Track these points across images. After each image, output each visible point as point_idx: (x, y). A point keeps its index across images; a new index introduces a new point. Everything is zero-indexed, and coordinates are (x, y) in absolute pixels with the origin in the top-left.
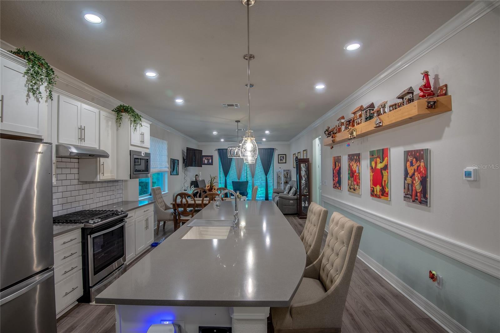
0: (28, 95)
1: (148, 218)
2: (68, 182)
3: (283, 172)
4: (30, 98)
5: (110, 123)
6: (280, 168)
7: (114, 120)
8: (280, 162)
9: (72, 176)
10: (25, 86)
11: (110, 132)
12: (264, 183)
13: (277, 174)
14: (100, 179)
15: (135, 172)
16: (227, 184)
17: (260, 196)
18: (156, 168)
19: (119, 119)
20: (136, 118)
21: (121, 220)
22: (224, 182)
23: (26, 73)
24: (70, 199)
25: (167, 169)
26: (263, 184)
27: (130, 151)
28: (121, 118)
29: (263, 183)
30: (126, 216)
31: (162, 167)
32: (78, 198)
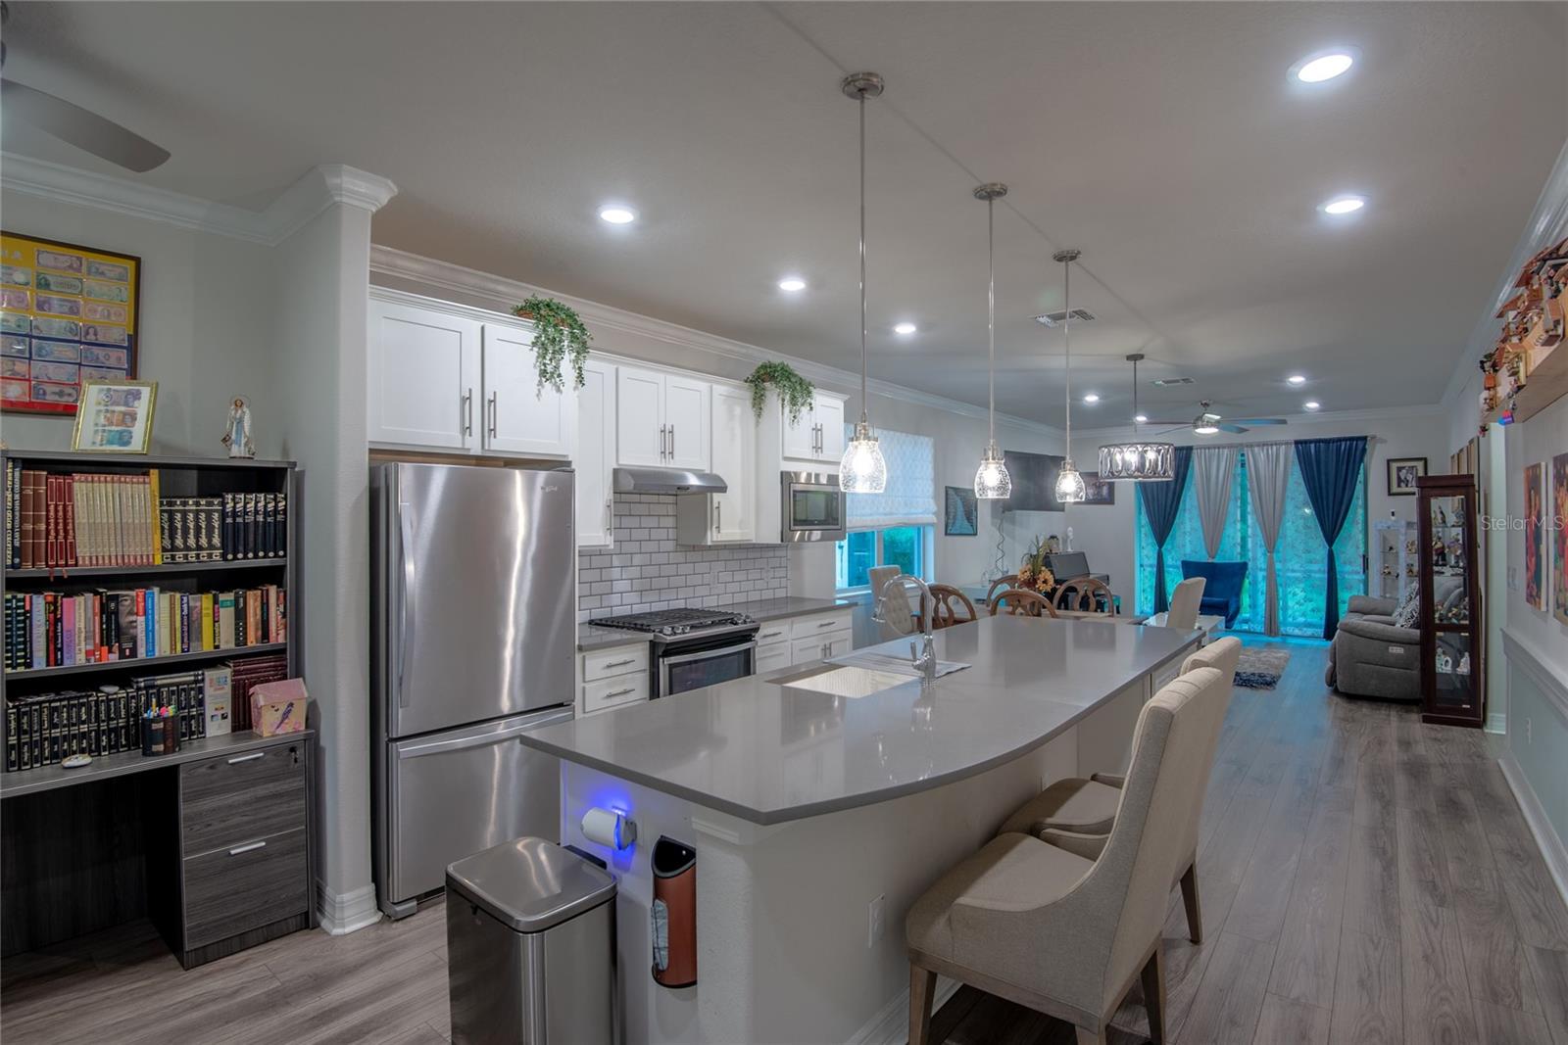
0: (540, 383)
1: (830, 644)
2: (652, 546)
3: (1403, 530)
4: (543, 387)
5: (738, 410)
6: (1393, 514)
7: (749, 403)
8: (1395, 489)
9: (663, 535)
10: (535, 366)
11: (738, 431)
12: (1319, 571)
13: (1385, 539)
14: (712, 541)
15: (794, 525)
16: (1166, 569)
17: (1301, 620)
18: (891, 514)
19: (758, 401)
20: (799, 390)
21: (746, 636)
22: (1155, 562)
23: (534, 344)
24: (656, 583)
25: (933, 519)
26: (1317, 575)
27: (782, 473)
28: (762, 395)
29: (1315, 572)
30: (756, 630)
31: (913, 511)
32: (674, 581)
